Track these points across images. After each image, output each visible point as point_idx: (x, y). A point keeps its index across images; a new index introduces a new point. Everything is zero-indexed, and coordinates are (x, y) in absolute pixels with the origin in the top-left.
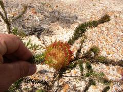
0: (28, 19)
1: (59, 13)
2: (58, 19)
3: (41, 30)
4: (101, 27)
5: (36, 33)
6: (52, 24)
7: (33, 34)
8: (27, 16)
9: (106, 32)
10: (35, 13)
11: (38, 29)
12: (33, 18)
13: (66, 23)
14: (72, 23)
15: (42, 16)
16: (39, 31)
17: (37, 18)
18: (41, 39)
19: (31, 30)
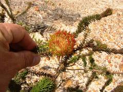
0: (31, 17)
1: (62, 11)
2: (61, 17)
3: (45, 27)
4: (104, 25)
5: (40, 31)
6: (55, 21)
7: (37, 31)
8: (31, 14)
9: (109, 30)
10: (39, 11)
11: (41, 27)
12: (36, 16)
13: (69, 21)
14: (75, 21)
15: (46, 13)
16: (43, 28)
17: (40, 16)
19: (35, 28)
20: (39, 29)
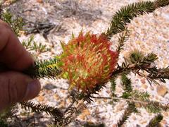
0: (31, 11)
1: (76, 5)
2: (74, 13)
3: (50, 27)
4: (135, 28)
5: (42, 32)
6: (66, 19)
7: (38, 32)
8: (30, 6)
9: (143, 35)
10: (42, 2)
11: (44, 26)
12: (38, 9)
13: (86, 19)
14: (94, 21)
15: (52, 7)
16: (47, 28)
17: (44, 10)
18: (50, 39)
19: (35, 27)
20: (41, 29)
